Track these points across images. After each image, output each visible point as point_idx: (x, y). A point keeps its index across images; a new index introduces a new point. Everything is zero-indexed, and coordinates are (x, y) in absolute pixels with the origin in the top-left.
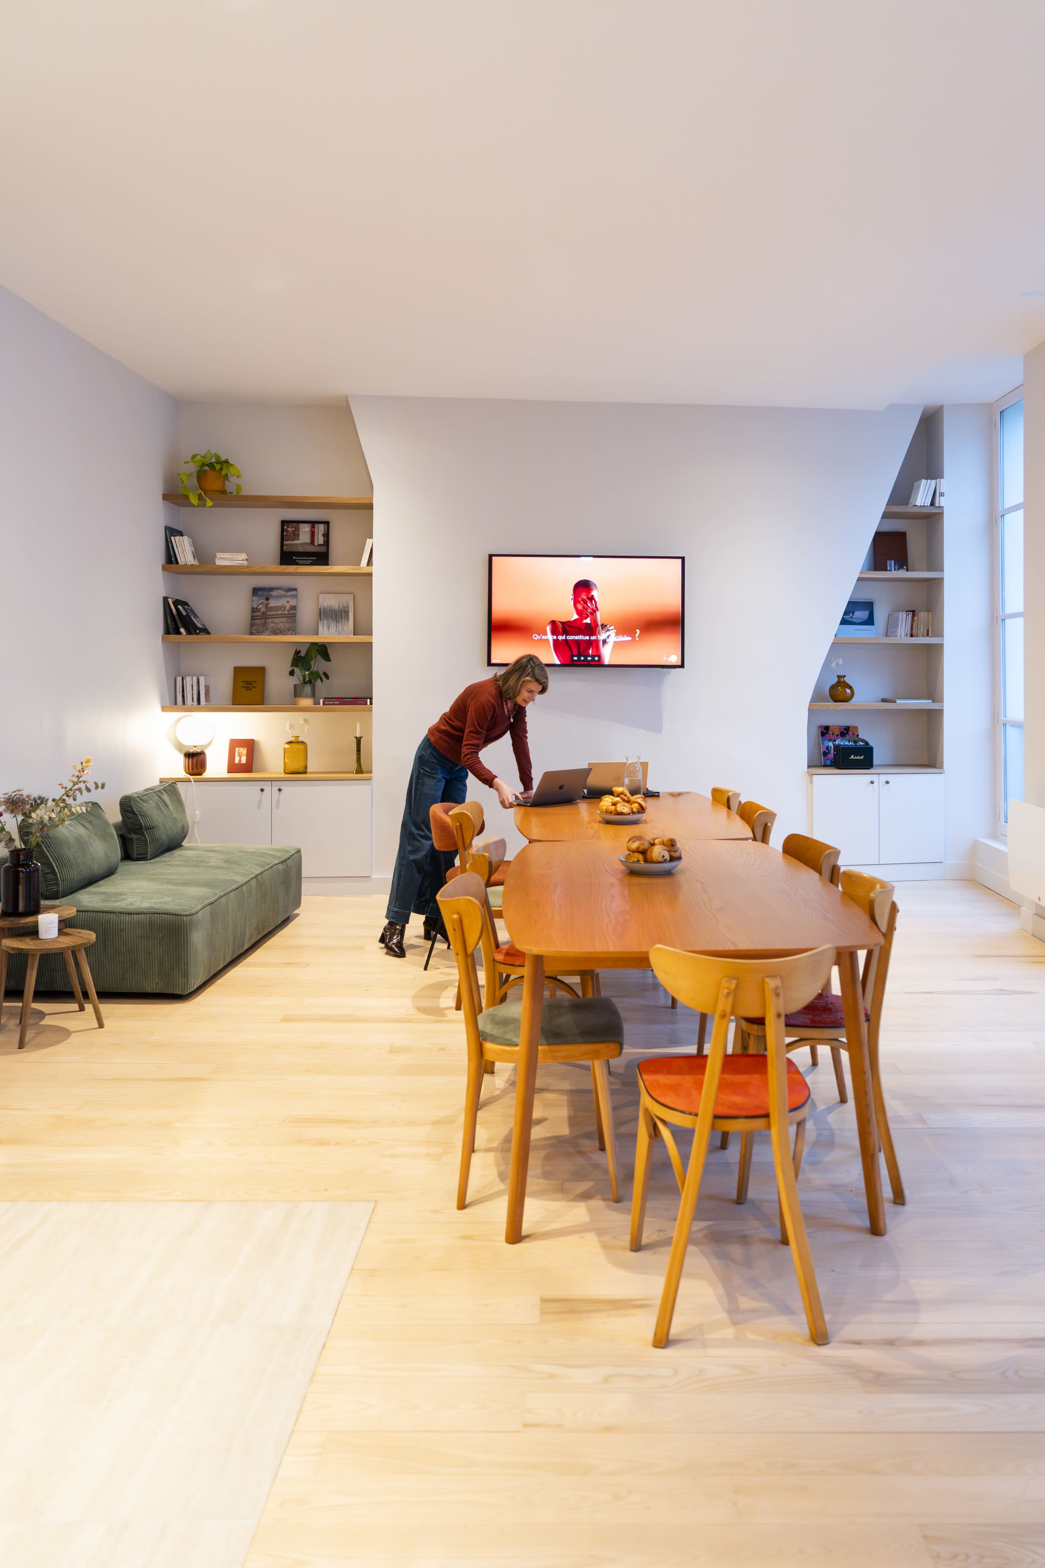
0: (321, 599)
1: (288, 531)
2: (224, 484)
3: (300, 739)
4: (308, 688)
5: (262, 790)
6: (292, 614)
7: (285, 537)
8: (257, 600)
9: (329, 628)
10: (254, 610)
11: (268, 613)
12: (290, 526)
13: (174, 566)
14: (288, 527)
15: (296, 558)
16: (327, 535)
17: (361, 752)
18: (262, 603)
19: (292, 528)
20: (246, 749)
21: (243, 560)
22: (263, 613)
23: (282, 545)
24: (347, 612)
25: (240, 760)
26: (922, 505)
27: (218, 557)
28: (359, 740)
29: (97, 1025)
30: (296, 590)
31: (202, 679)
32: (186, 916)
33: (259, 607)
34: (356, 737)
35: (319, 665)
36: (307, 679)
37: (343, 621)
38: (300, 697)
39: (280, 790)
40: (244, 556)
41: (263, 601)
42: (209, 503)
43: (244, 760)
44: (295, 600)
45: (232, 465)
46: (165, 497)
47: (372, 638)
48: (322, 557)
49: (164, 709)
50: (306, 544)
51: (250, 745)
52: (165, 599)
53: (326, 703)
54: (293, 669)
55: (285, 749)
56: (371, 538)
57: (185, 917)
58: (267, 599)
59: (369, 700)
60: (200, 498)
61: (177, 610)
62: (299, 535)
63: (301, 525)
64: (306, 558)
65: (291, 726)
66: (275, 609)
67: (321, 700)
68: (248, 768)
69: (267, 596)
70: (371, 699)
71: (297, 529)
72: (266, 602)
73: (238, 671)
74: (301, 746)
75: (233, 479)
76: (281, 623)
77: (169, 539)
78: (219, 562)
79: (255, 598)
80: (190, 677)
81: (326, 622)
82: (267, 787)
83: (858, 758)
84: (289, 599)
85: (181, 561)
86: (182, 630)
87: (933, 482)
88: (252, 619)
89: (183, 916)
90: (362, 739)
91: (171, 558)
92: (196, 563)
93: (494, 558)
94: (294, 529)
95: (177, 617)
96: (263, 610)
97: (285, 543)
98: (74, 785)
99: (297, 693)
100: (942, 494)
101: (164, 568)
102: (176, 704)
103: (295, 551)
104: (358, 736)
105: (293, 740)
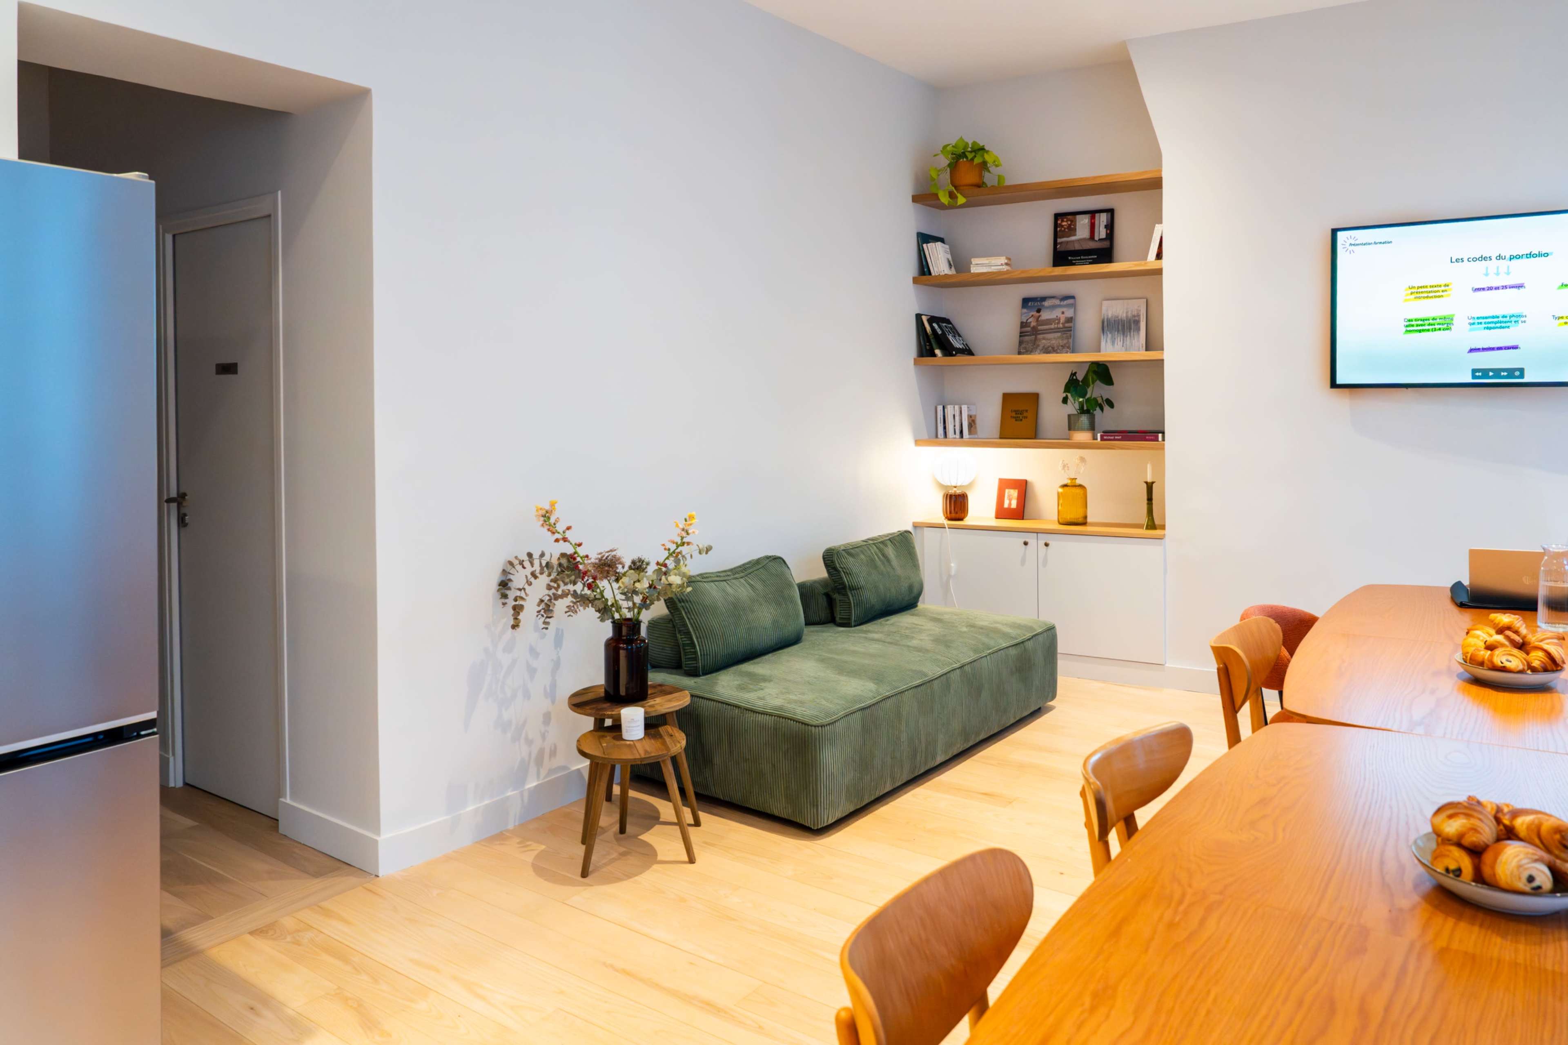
0: (1104, 308)
1: (1062, 226)
2: (982, 175)
3: (1078, 482)
4: (1084, 419)
5: (1026, 544)
6: (1068, 328)
7: (1059, 234)
8: (1025, 313)
9: (1113, 343)
10: (1023, 325)
11: (1040, 328)
12: (1065, 220)
13: (927, 277)
14: (1063, 221)
15: (1072, 258)
16: (1110, 227)
17: (1153, 501)
18: (1032, 316)
19: (1067, 221)
20: (1017, 491)
21: (1002, 265)
22: (1034, 328)
23: (1055, 243)
24: (1137, 322)
25: (1010, 504)
27: (973, 263)
28: (1150, 487)
29: (686, 858)
30: (1073, 297)
31: (965, 408)
32: (815, 726)
33: (1029, 321)
34: (1146, 483)
35: (1097, 390)
36: (1085, 408)
37: (1132, 333)
38: (1074, 430)
39: (1047, 545)
40: (1003, 260)
41: (1034, 313)
42: (961, 200)
43: (1014, 505)
44: (1072, 310)
45: (989, 151)
46: (915, 198)
47: (1163, 353)
48: (1105, 254)
49: (918, 442)
50: (1084, 239)
51: (1023, 487)
52: (918, 317)
53: (1105, 438)
54: (1067, 395)
55: (1058, 493)
56: (1161, 222)
57: (813, 728)
58: (1039, 311)
59: (1160, 435)
60: (951, 195)
61: (932, 328)
62: (1075, 229)
63: (1078, 217)
64: (1084, 258)
65: (1064, 466)
66: (1048, 322)
67: (1099, 435)
68: (1019, 513)
69: (1040, 307)
70: (1163, 433)
71: (1073, 222)
72: (1038, 314)
73: (1008, 398)
74: (1078, 491)
75: (992, 169)
76: (1054, 339)
77: (921, 248)
78: (974, 270)
79: (1025, 310)
80: (952, 406)
81: (1110, 336)
82: (1031, 539)
84: (1064, 309)
85: (935, 271)
86: (938, 352)
88: (1020, 336)
89: (812, 726)
90: (1154, 485)
91: (924, 268)
92: (953, 272)
93: (1338, 232)
94: (1069, 223)
95: (931, 337)
96: (1033, 324)
97: (1059, 240)
98: (678, 547)
99: (1072, 424)
101: (915, 281)
102: (937, 436)
103: (1071, 248)
104: (1149, 480)
105: (1068, 482)
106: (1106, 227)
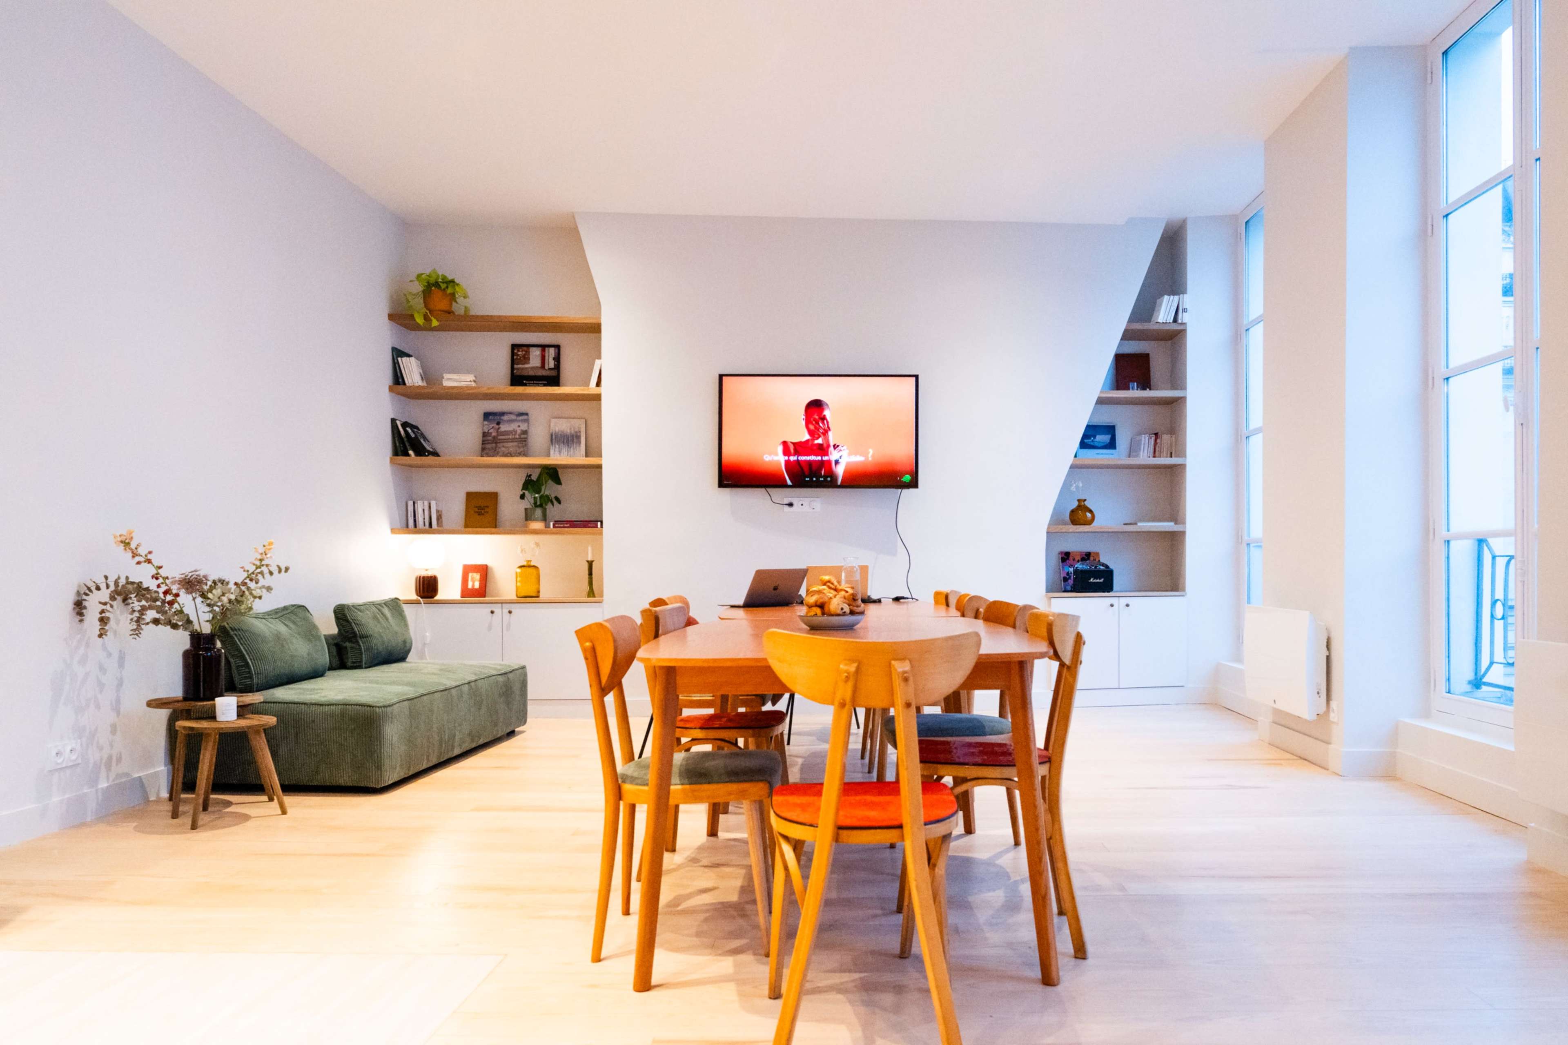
0: (552, 425)
1: (518, 355)
2: (451, 304)
3: (532, 564)
4: (538, 512)
5: (493, 613)
6: (523, 438)
7: (516, 361)
8: (487, 425)
9: (560, 452)
10: (485, 434)
11: (499, 437)
12: (521, 350)
13: (401, 387)
14: (518, 351)
15: (527, 381)
16: (557, 359)
17: (593, 576)
18: (493, 427)
20: (479, 574)
21: (471, 381)
22: (494, 437)
23: (512, 369)
24: (578, 437)
25: (473, 585)
26: (1165, 322)
27: (445, 378)
28: (590, 564)
30: (527, 414)
31: (433, 503)
32: (378, 707)
33: (490, 431)
34: (588, 561)
35: (550, 489)
36: (538, 503)
37: (575, 445)
38: (531, 520)
39: (510, 612)
40: (471, 377)
41: (495, 425)
42: (435, 323)
43: (477, 585)
44: (526, 425)
45: (458, 285)
46: (391, 317)
47: (601, 460)
48: (554, 380)
49: (392, 530)
50: (537, 368)
51: (484, 571)
52: (393, 421)
53: (556, 525)
54: (524, 493)
55: (516, 573)
56: (599, 357)
58: (498, 423)
59: (599, 524)
60: (426, 318)
61: (406, 432)
62: (529, 358)
63: (532, 349)
64: (537, 381)
65: (522, 551)
66: (506, 433)
67: (551, 524)
68: (482, 592)
69: (499, 420)
70: (602, 522)
71: (528, 352)
72: (497, 427)
73: (470, 496)
74: (533, 570)
75: (460, 300)
76: (512, 446)
77: (396, 361)
78: (446, 383)
79: (486, 423)
80: (422, 502)
81: (557, 446)
82: (498, 609)
83: (1098, 581)
84: (520, 424)
85: (408, 382)
86: (411, 452)
87: (1176, 298)
88: (483, 444)
89: (376, 707)
90: (594, 563)
91: (398, 380)
92: (425, 384)
93: (724, 378)
94: (524, 353)
95: (405, 439)
96: (494, 434)
97: (515, 366)
99: (528, 516)
100: (1185, 310)
101: (391, 389)
102: (407, 526)
103: (525, 373)
104: (590, 559)
105: (525, 563)
106: (554, 359)
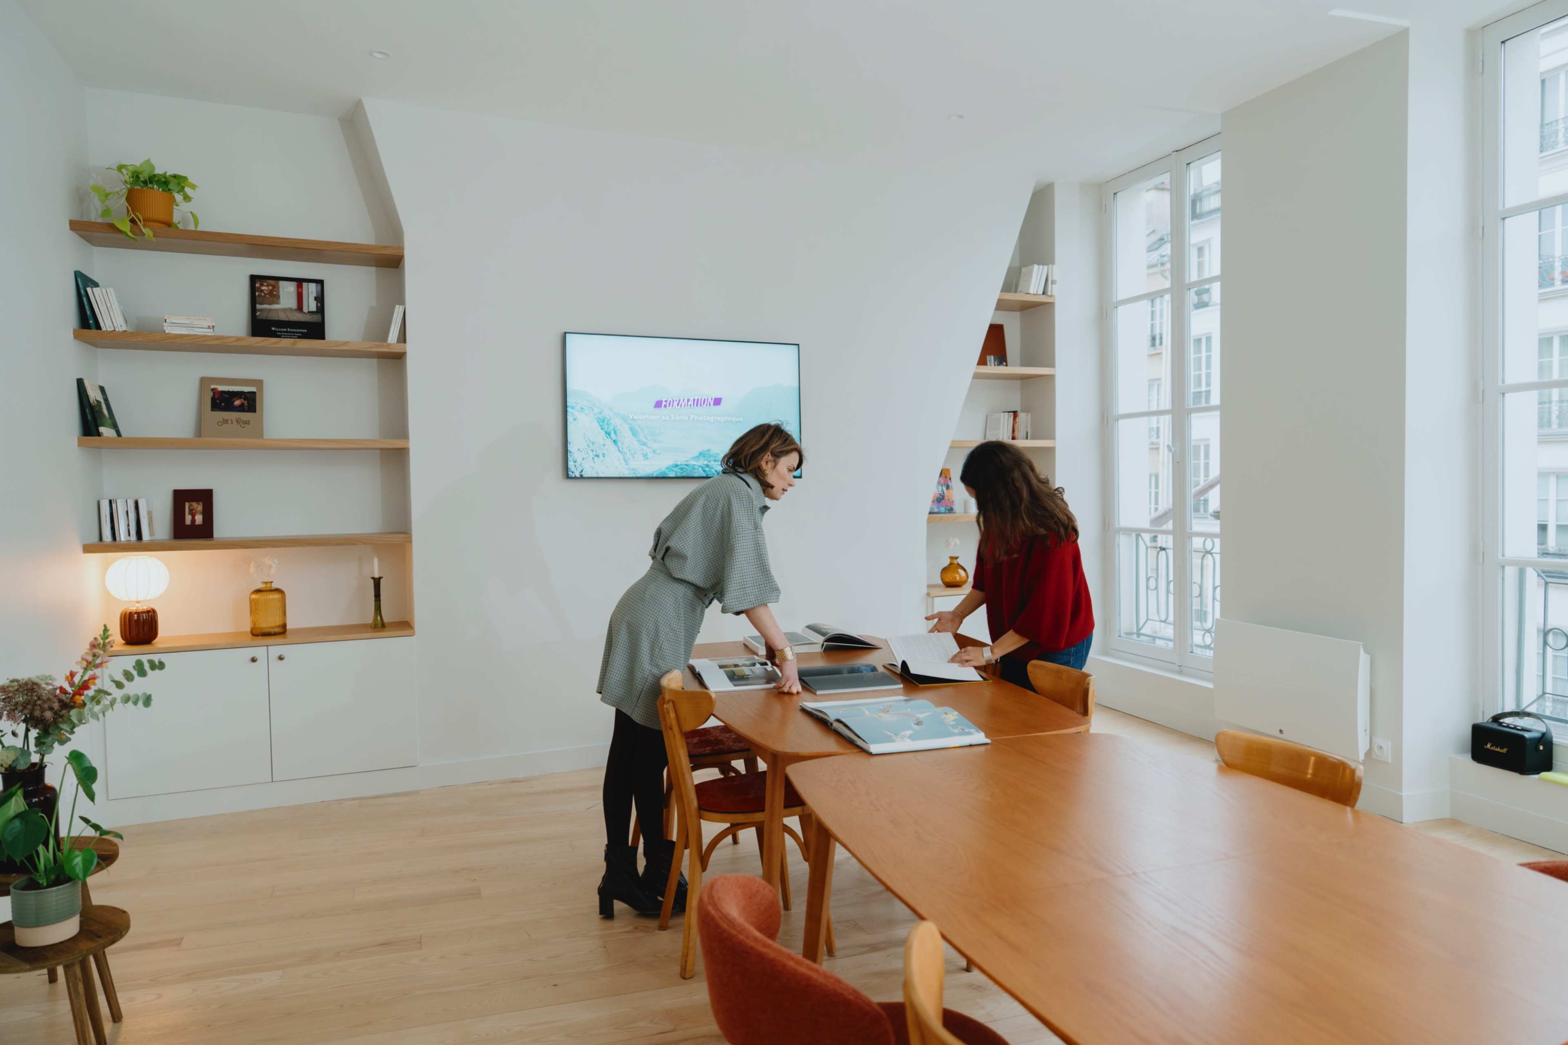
1: (262, 291)
2: (172, 212)
3: (275, 585)
7: (257, 299)
12: (265, 284)
13: (94, 331)
14: (262, 285)
15: (277, 329)
16: (320, 299)
17: (381, 598)
19: (267, 286)
21: (206, 328)
23: (253, 310)
26: (1035, 293)
27: (169, 321)
28: (377, 583)
31: (142, 503)
34: (376, 578)
40: (208, 322)
45: (185, 184)
46: (74, 225)
47: (408, 442)
48: (314, 330)
49: (82, 548)
50: (291, 309)
62: (279, 297)
63: (282, 284)
64: (291, 330)
65: (258, 568)
71: (275, 288)
74: (276, 596)
77: (83, 292)
78: (170, 329)
80: (124, 500)
85: (106, 324)
87: (1046, 267)
91: (87, 320)
92: (133, 328)
93: (569, 336)
94: (271, 288)
97: (258, 307)
100: (1053, 282)
101: (72, 334)
102: (101, 539)
103: (274, 317)
104: (377, 576)
106: (315, 299)
